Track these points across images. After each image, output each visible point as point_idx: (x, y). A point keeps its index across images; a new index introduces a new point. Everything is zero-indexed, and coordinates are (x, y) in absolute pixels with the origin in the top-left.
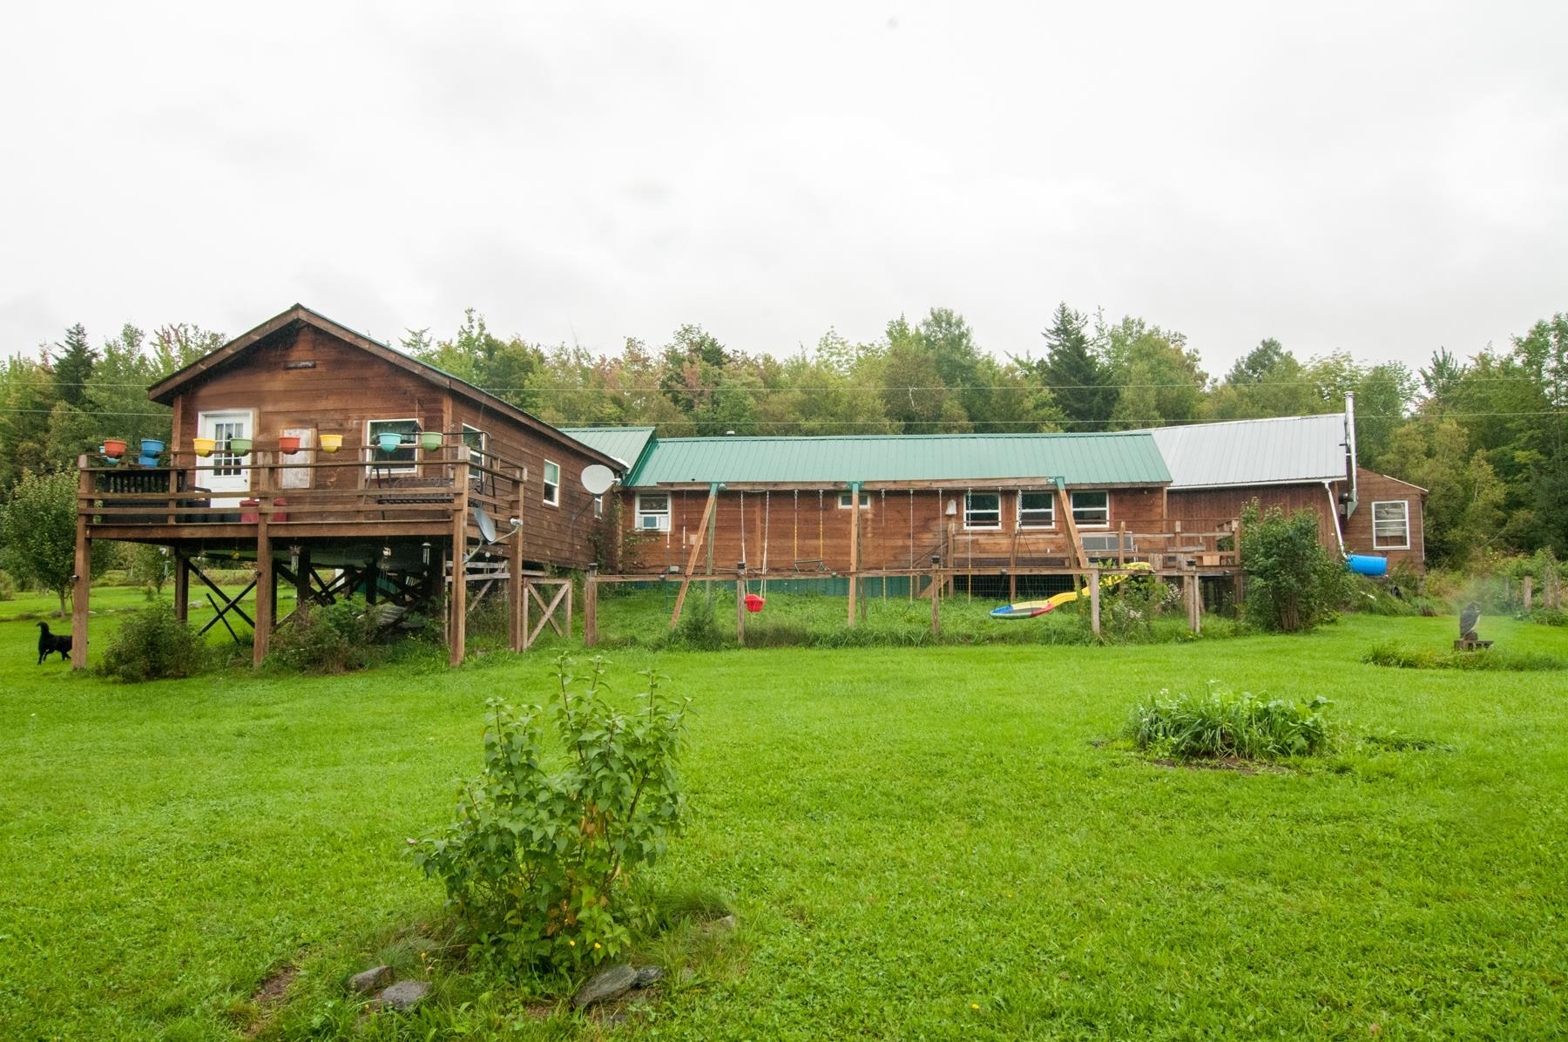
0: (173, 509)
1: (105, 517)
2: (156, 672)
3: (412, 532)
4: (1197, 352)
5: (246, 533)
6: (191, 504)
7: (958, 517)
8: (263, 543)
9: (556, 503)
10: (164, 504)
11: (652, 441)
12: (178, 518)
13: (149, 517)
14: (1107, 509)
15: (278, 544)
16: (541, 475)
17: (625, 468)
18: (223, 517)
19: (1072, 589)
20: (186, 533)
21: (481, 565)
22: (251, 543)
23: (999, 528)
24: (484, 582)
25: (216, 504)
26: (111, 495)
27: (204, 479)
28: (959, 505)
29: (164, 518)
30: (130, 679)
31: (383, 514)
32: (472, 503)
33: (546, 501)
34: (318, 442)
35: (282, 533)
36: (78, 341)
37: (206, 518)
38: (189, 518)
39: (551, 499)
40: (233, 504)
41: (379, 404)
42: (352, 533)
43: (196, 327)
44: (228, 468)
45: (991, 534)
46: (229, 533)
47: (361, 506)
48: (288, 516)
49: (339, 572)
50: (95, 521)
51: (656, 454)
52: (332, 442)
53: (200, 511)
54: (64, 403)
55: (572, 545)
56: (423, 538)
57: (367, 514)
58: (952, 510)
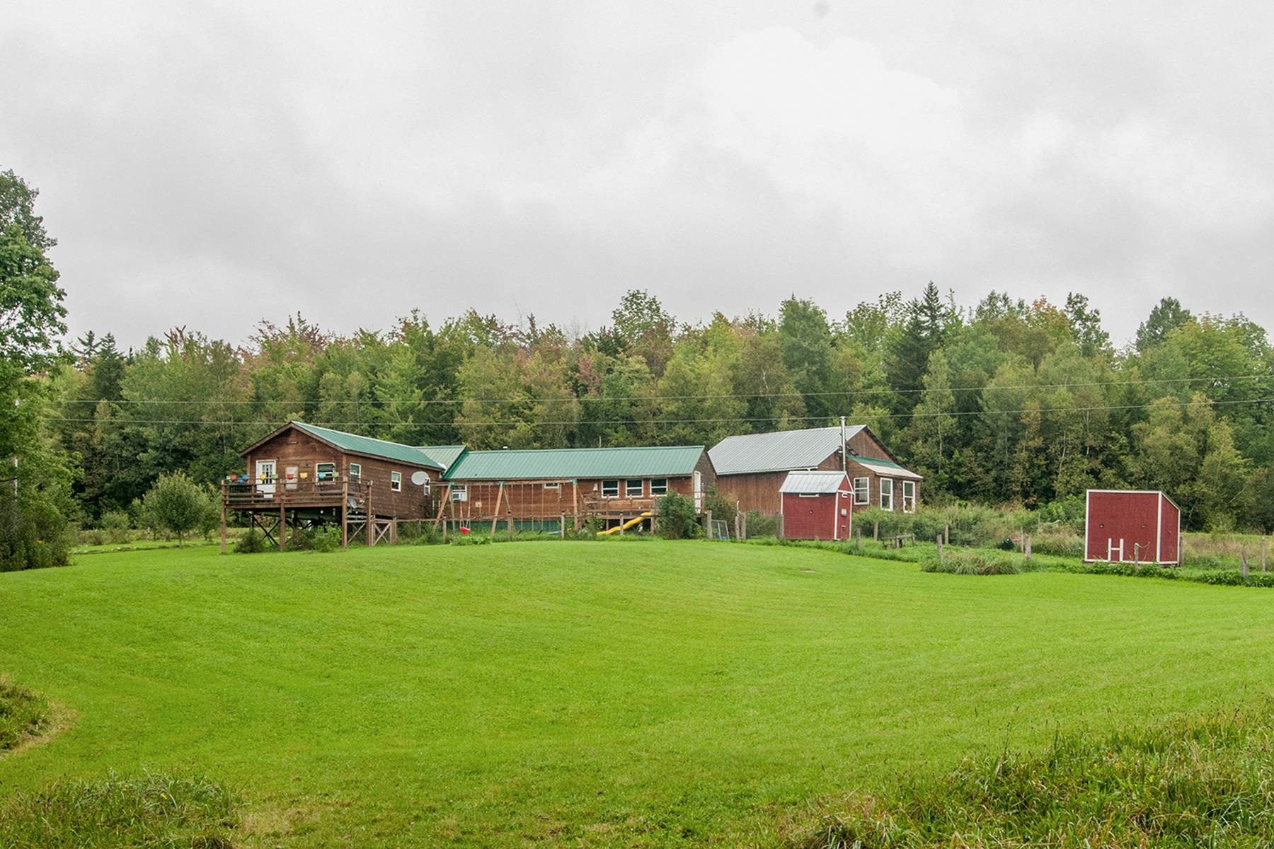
0: (253, 498)
1: (230, 501)
2: (252, 551)
3: (330, 505)
4: (1097, 312)
5: (277, 506)
6: (258, 497)
7: (599, 491)
8: (282, 510)
9: (399, 490)
10: (250, 497)
11: (465, 452)
12: (255, 501)
13: (245, 501)
14: (667, 487)
15: (287, 510)
16: (390, 479)
17: (444, 470)
18: (269, 501)
19: (619, 525)
20: (258, 506)
21: (354, 516)
22: (278, 510)
23: (618, 497)
24: (361, 524)
25: (266, 496)
26: (232, 494)
27: (261, 488)
28: (599, 486)
29: (250, 501)
30: (245, 552)
31: (322, 499)
32: (349, 494)
33: (393, 490)
34: (299, 475)
35: (288, 506)
36: (109, 347)
37: (263, 501)
38: (258, 501)
39: (397, 488)
40: (271, 496)
41: (320, 457)
42: (311, 506)
43: (199, 333)
44: (267, 481)
45: (614, 499)
46: (271, 506)
47: (314, 496)
48: (289, 500)
49: (309, 521)
50: (227, 503)
51: (467, 460)
52: (304, 475)
53: (261, 499)
54: (103, 401)
55: (410, 508)
56: (332, 507)
57: (316, 499)
58: (595, 488)
